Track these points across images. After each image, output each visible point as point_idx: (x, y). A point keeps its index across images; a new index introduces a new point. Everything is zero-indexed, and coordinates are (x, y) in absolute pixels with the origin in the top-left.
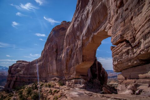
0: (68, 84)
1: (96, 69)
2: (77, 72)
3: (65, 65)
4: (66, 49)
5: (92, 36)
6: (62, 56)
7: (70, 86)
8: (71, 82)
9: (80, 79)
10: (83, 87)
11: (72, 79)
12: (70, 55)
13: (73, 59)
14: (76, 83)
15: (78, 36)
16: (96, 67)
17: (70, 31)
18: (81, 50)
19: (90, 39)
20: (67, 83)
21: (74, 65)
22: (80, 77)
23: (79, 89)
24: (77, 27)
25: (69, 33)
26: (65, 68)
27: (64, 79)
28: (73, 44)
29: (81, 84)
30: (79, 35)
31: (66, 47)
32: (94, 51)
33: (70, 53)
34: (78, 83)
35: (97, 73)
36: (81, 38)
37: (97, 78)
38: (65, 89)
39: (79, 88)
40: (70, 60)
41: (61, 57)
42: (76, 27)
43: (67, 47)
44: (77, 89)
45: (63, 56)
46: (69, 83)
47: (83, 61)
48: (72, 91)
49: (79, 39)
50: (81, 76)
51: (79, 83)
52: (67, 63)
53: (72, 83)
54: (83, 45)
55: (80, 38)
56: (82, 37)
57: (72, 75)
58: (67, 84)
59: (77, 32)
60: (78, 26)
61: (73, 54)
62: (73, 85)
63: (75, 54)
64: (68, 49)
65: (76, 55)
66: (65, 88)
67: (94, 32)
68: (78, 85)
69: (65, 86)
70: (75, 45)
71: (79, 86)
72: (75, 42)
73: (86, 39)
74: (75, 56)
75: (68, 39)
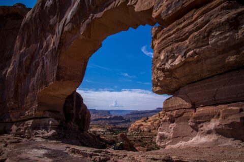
0: (17, 130)
1: (73, 105)
2: (40, 104)
3: (13, 89)
4: (18, 56)
5: (88, 21)
6: (7, 71)
7: (20, 134)
8: (23, 126)
9: (47, 120)
10: (53, 135)
11: (26, 120)
12: (28, 69)
13: (34, 76)
14: (36, 127)
15: (50, 26)
16: (72, 102)
17: (34, 15)
18: (56, 54)
19: (83, 29)
20: (14, 127)
21: (34, 89)
22: (47, 114)
23: (44, 140)
24: (52, 5)
25: (30, 19)
26: (12, 96)
27: (7, 120)
28: (37, 43)
29: (47, 130)
30: (55, 25)
31: (20, 49)
32: (83, 61)
33: (28, 63)
34: (41, 126)
35: (74, 111)
36: (59, 28)
37: (74, 120)
38: (8, 141)
39: (43, 137)
40: (25, 78)
41: (4, 73)
42: (49, 6)
43: (22, 50)
44: (38, 140)
45: (9, 70)
46: (20, 129)
47: (58, 78)
48: (27, 145)
49: (53, 33)
50: (49, 113)
51: (43, 128)
52: (18, 86)
53: (26, 129)
54: (62, 43)
55: (57, 30)
56: (61, 26)
57: (26, 110)
58: (14, 131)
59: (51, 17)
60: (55, 3)
61: (35, 64)
62: (29, 132)
63: (41, 64)
64: (22, 55)
65: (43, 66)
66: (9, 139)
67: (95, 12)
68: (40, 131)
69: (9, 136)
70: (41, 46)
71: (43, 133)
72: (43, 39)
73: (73, 28)
74: (40, 68)
75: (26, 32)
